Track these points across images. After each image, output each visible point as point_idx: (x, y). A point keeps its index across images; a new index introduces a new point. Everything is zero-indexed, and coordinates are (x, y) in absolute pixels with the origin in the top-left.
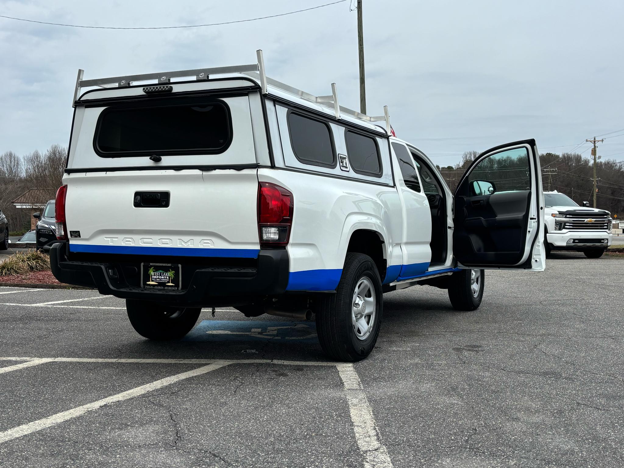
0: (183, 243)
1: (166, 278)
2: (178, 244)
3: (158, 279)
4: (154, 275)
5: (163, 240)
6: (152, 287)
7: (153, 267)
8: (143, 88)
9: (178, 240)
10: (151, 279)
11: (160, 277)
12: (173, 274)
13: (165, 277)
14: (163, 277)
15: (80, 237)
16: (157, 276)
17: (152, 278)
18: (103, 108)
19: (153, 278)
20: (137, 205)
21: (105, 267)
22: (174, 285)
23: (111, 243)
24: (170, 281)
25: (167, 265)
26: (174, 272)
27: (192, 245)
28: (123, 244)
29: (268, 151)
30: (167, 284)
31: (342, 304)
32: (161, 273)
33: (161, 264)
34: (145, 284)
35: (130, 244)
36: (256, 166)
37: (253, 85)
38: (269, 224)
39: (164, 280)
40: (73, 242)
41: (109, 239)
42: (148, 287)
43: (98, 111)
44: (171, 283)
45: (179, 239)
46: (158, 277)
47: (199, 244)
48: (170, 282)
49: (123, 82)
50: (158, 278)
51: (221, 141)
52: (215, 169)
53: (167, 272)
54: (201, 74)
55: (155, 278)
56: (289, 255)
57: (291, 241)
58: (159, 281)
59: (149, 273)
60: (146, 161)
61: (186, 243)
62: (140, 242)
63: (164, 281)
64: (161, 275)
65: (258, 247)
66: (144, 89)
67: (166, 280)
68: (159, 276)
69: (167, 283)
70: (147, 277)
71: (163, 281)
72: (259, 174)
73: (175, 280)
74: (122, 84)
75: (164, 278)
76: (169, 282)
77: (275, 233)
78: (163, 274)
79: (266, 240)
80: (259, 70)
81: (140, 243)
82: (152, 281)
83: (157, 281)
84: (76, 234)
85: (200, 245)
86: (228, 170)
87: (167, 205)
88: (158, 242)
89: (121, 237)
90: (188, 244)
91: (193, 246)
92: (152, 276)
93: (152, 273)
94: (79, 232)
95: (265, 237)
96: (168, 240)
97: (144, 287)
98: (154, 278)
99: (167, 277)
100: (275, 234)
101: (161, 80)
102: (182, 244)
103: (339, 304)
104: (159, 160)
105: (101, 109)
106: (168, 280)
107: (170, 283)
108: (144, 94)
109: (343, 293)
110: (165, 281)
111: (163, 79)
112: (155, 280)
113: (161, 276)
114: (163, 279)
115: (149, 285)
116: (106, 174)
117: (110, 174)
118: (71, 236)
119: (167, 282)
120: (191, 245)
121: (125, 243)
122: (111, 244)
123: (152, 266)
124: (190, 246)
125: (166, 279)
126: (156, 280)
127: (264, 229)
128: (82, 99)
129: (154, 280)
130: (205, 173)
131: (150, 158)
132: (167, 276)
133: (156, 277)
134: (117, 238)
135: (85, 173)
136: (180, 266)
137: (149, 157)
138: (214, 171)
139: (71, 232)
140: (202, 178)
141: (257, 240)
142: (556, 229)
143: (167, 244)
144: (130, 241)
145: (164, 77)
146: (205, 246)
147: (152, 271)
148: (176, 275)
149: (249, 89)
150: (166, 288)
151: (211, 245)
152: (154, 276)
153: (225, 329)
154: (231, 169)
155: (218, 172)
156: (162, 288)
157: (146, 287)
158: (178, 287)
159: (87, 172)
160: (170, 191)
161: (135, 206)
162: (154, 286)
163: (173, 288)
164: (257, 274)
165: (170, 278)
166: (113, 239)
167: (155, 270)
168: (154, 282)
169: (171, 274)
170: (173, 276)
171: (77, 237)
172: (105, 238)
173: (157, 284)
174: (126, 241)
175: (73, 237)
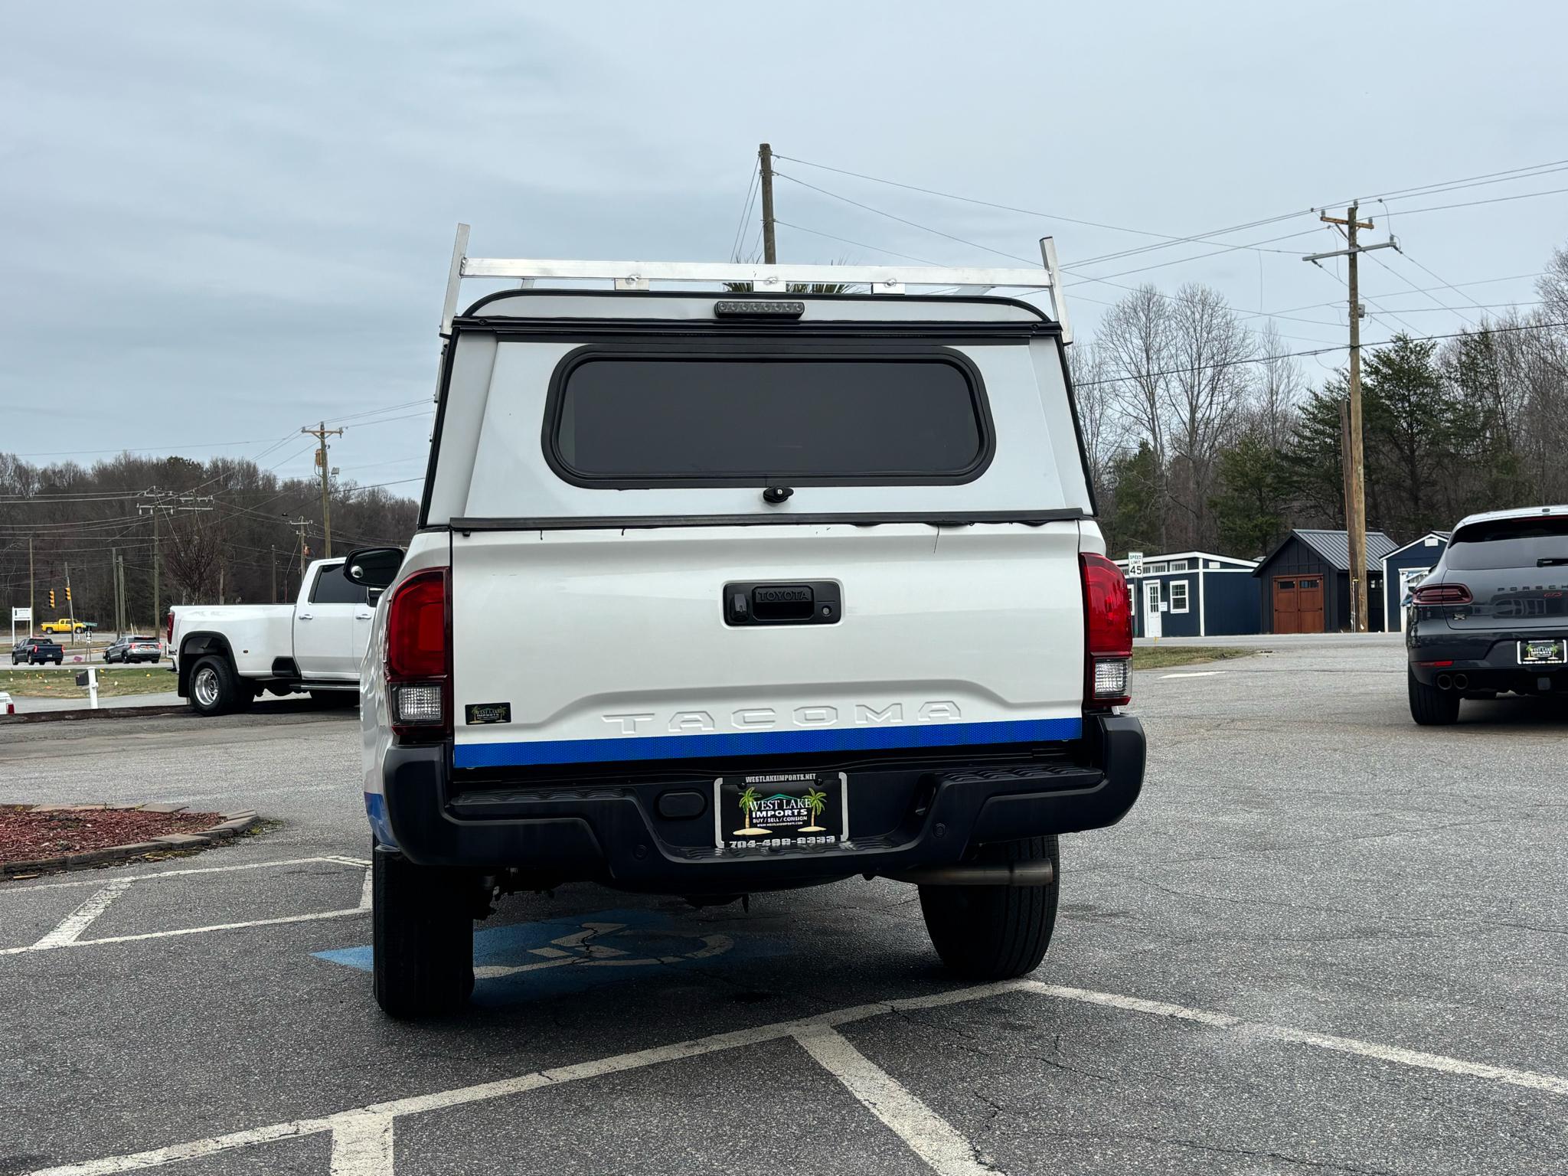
0: (869, 715)
1: (799, 813)
2: (856, 718)
3: (772, 820)
4: (760, 809)
5: (808, 712)
6: (752, 844)
7: (755, 788)
9: (856, 708)
10: (747, 820)
12: (821, 801)
13: (796, 812)
14: (787, 812)
16: (767, 811)
17: (751, 819)
18: (569, 347)
19: (756, 818)
20: (733, 617)
22: (823, 829)
23: (627, 728)
24: (813, 820)
25: (802, 779)
26: (825, 795)
27: (898, 718)
28: (675, 732)
29: (1084, 480)
30: (801, 830)
32: (781, 800)
33: (781, 778)
34: (728, 837)
35: (700, 727)
36: (1075, 516)
37: (1040, 320)
38: (1108, 653)
39: (793, 819)
40: (471, 736)
41: (620, 720)
42: (742, 844)
43: (549, 353)
44: (815, 825)
45: (857, 706)
46: (770, 813)
47: (919, 714)
48: (813, 824)
50: (774, 816)
52: (972, 523)
53: (800, 798)
55: (763, 817)
58: (776, 823)
59: (740, 806)
61: (878, 714)
62: (732, 721)
63: (791, 821)
64: (781, 807)
67: (801, 818)
68: (775, 811)
69: (801, 826)
70: (735, 817)
71: (787, 822)
72: (1083, 535)
73: (829, 821)
75: (793, 813)
76: (807, 824)
78: (788, 803)
79: (1094, 695)
82: (753, 826)
83: (769, 825)
84: (495, 712)
85: (921, 717)
86: (1008, 524)
87: (834, 616)
88: (794, 717)
89: (665, 711)
90: (887, 716)
91: (900, 720)
92: (751, 812)
93: (752, 805)
94: (507, 706)
95: (1095, 688)
96: (823, 711)
97: (727, 845)
98: (760, 817)
99: (802, 811)
102: (867, 718)
104: (785, 497)
105: (563, 348)
106: (806, 818)
107: (810, 826)
108: (715, 316)
110: (795, 821)
112: (763, 823)
113: (784, 810)
114: (788, 816)
115: (747, 838)
116: (623, 534)
117: (636, 535)
119: (801, 823)
120: (895, 719)
121: (681, 728)
122: (627, 734)
123: (750, 785)
124: (892, 721)
125: (799, 814)
126: (767, 823)
127: (1095, 668)
128: (478, 314)
129: (760, 823)
130: (945, 532)
132: (801, 808)
133: (764, 813)
134: (653, 714)
135: (539, 532)
136: (843, 776)
138: (969, 526)
140: (930, 547)
141: (1080, 695)
143: (823, 719)
144: (699, 721)
146: (933, 717)
147: (751, 799)
148: (832, 802)
149: (1028, 328)
150: (800, 841)
151: (948, 716)
152: (759, 813)
154: (1011, 522)
155: (979, 529)
156: (786, 842)
157: (733, 846)
158: (838, 833)
159: (541, 529)
160: (841, 579)
161: (728, 622)
162: (759, 838)
163: (822, 840)
164: (1105, 777)
165: (813, 813)
166: (637, 720)
167: (760, 796)
168: (760, 827)
169: (815, 802)
170: (821, 804)
171: (493, 721)
172: (605, 716)
173: (769, 832)
174: (683, 721)
175: (475, 722)
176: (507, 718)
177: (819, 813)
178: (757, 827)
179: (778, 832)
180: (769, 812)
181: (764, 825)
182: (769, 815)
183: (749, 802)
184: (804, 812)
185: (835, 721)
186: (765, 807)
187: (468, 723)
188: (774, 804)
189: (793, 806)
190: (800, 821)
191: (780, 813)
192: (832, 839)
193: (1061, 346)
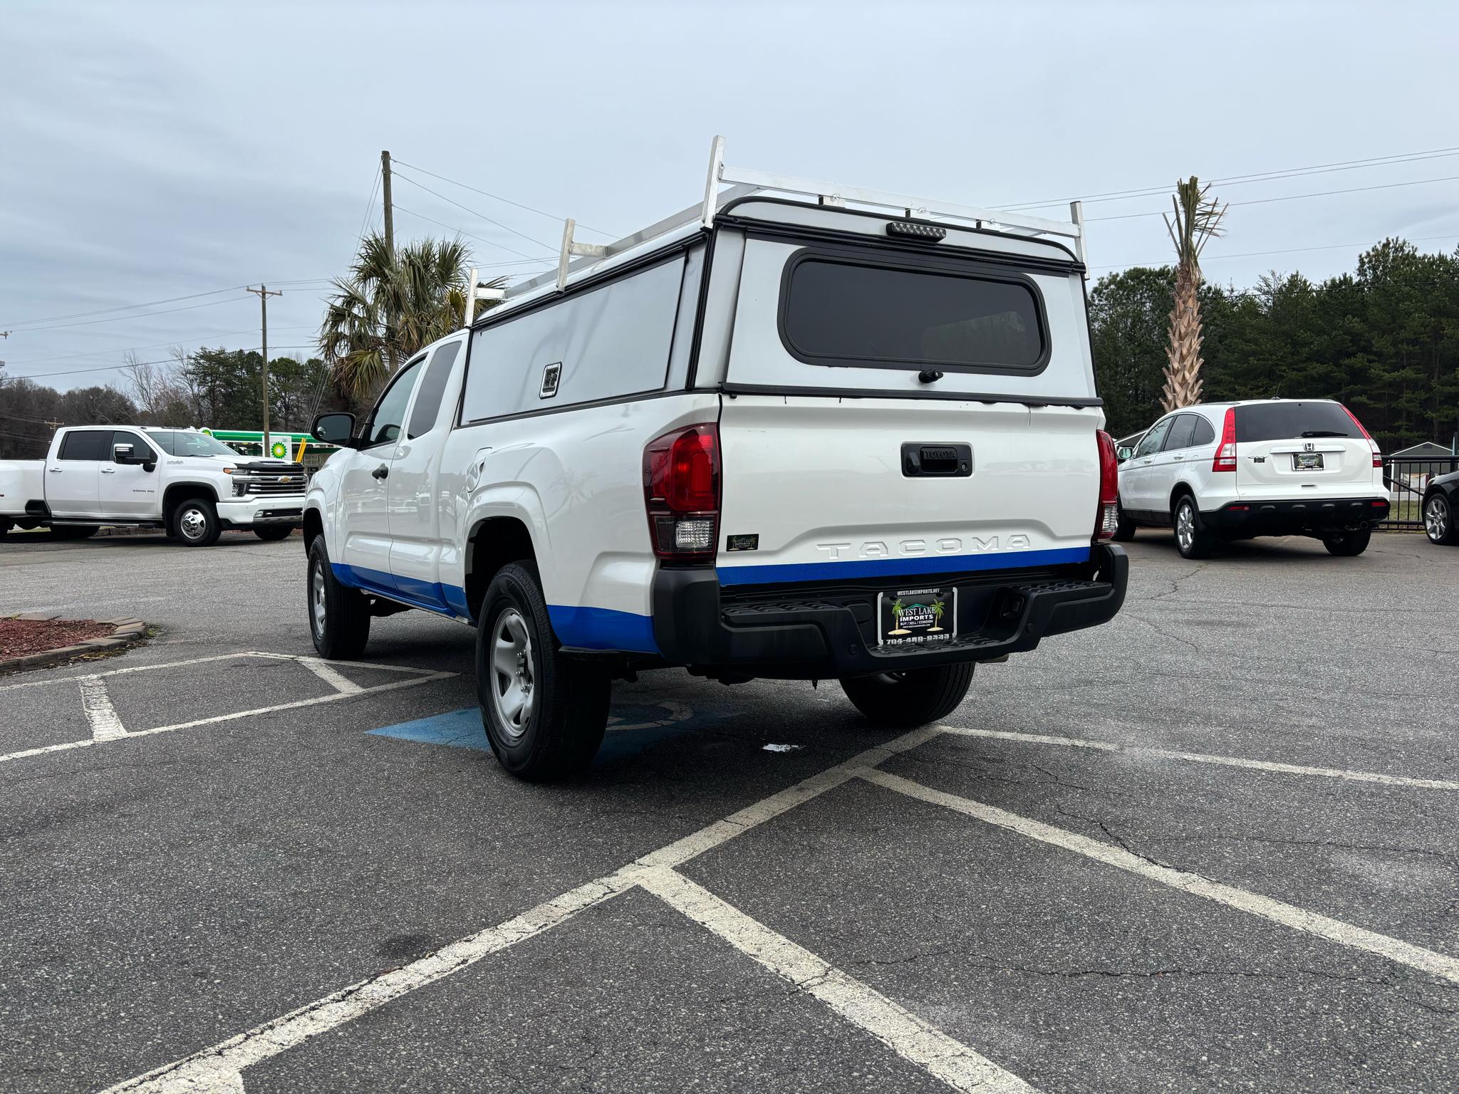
1: (928, 617)
2: (972, 547)
3: (911, 623)
4: (905, 616)
5: (944, 542)
6: (900, 641)
7: (901, 600)
10: (897, 624)
11: (916, 618)
12: (941, 608)
13: (926, 616)
14: (922, 617)
16: (909, 616)
17: (899, 622)
18: (796, 248)
19: (902, 622)
20: (909, 469)
22: (941, 629)
23: (833, 556)
24: (936, 622)
25: (931, 592)
26: (944, 604)
27: (996, 547)
28: (862, 557)
30: (928, 630)
32: (918, 608)
33: (920, 592)
34: (885, 637)
35: (879, 554)
37: (1073, 260)
39: (924, 622)
41: (828, 548)
42: (894, 641)
45: (973, 538)
46: (911, 618)
47: (1008, 544)
48: (936, 626)
50: (913, 620)
52: (1046, 405)
53: (929, 607)
55: (907, 621)
58: (914, 625)
59: (893, 613)
61: (985, 544)
62: (899, 549)
63: (924, 624)
64: (917, 614)
65: (1087, 543)
67: (929, 621)
68: (914, 616)
69: (929, 627)
70: (890, 622)
71: (921, 624)
73: (945, 620)
75: (925, 618)
76: (933, 625)
78: (922, 610)
82: (900, 627)
83: (909, 627)
84: (747, 542)
85: (1008, 547)
86: (1064, 407)
87: (968, 471)
88: (936, 546)
89: (859, 541)
90: (989, 546)
91: (997, 549)
92: (899, 617)
93: (900, 612)
94: (756, 536)
95: (1104, 525)
96: (952, 542)
97: (885, 643)
98: (905, 621)
102: (978, 547)
105: (791, 249)
106: (932, 621)
110: (926, 624)
112: (906, 625)
113: (919, 616)
114: (922, 620)
115: (897, 637)
116: (840, 402)
117: (848, 403)
120: (994, 548)
121: (865, 555)
122: (833, 559)
123: (899, 598)
124: (992, 549)
126: (908, 625)
128: (733, 212)
130: (1034, 411)
132: (930, 614)
133: (907, 618)
134: (850, 544)
135: (781, 397)
136: (955, 590)
138: (1045, 407)
142: (233, 496)
143: (953, 548)
144: (880, 549)
146: (1015, 547)
147: (899, 608)
148: (947, 609)
149: (1067, 266)
150: (929, 638)
151: (1025, 546)
152: (904, 618)
154: (1067, 406)
155: (1050, 410)
156: (921, 639)
157: (889, 643)
158: (951, 631)
159: (785, 395)
160: (971, 443)
161: (905, 474)
162: (904, 636)
163: (941, 637)
164: (1112, 587)
165: (937, 617)
166: (840, 548)
167: (905, 605)
168: (905, 629)
169: (938, 609)
170: (941, 611)
171: (745, 549)
172: (819, 545)
173: (910, 632)
174: (870, 550)
175: (733, 549)
176: (755, 547)
177: (940, 617)
178: (902, 629)
179: (916, 632)
181: (907, 627)
182: (910, 620)
183: (898, 610)
184: (931, 617)
185: (960, 549)
186: (908, 614)
187: (728, 550)
188: (913, 612)
190: (928, 623)
192: (947, 636)
193: (1083, 280)
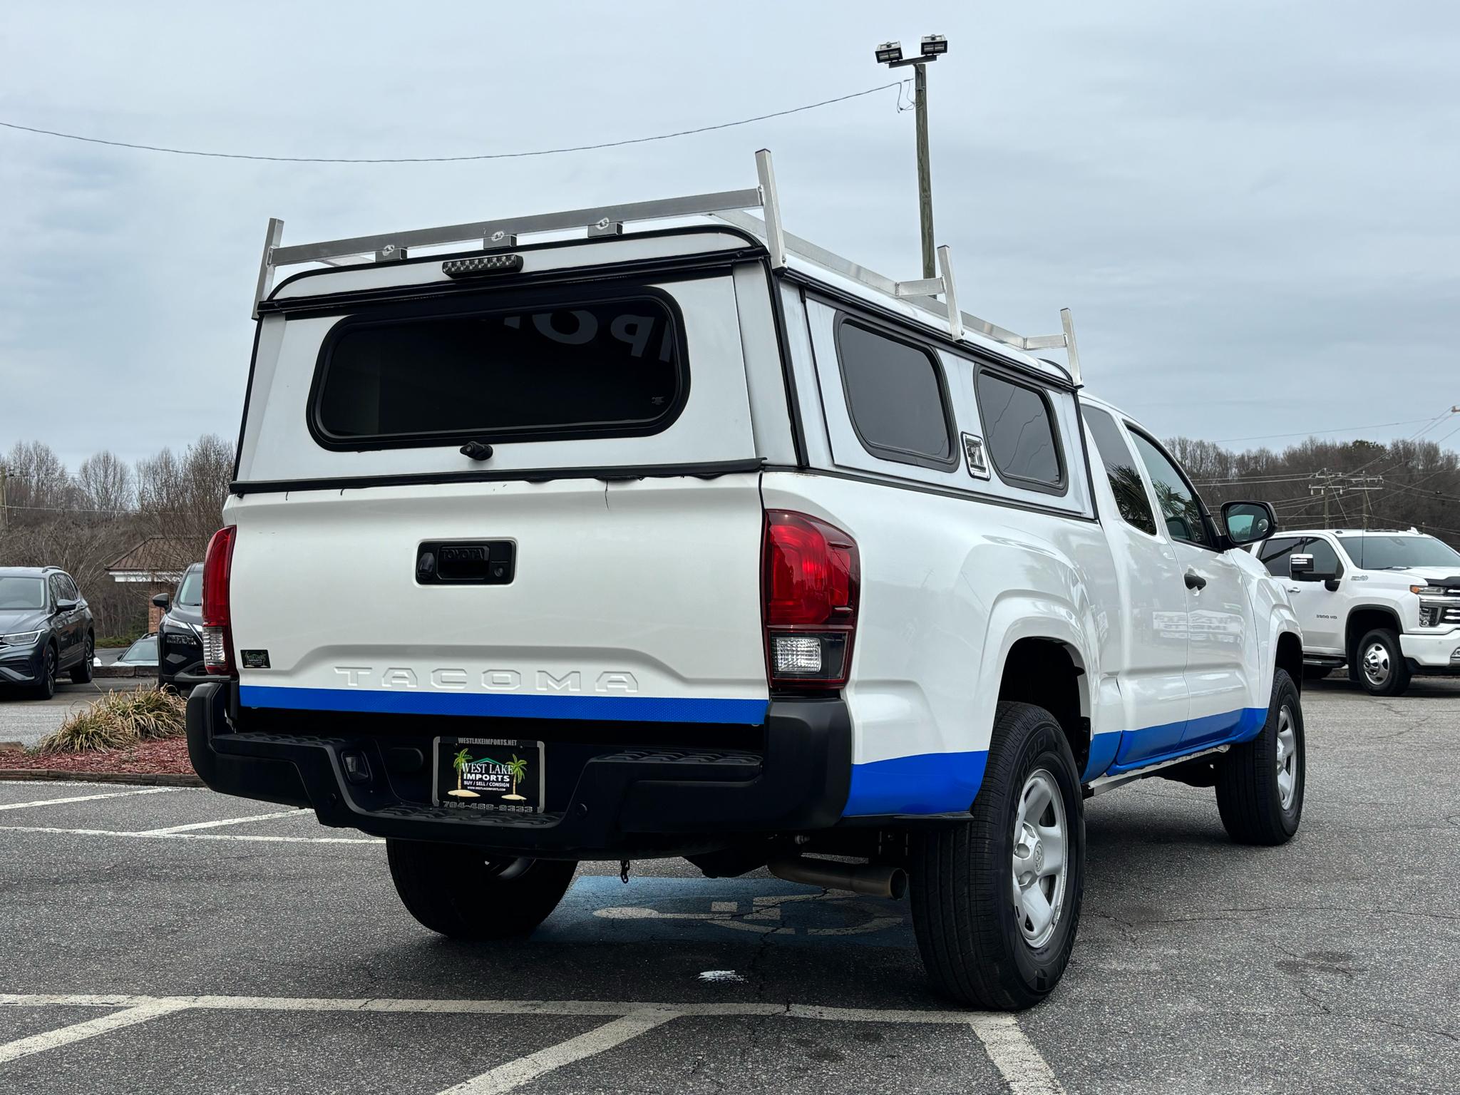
0: (550, 682)
1: (502, 779)
2: (537, 684)
3: (479, 783)
4: (470, 771)
5: (496, 675)
6: (462, 805)
7: (466, 750)
8: (442, 262)
9: (538, 674)
10: (459, 781)
12: (522, 769)
13: (500, 777)
14: (493, 778)
15: (269, 667)
16: (476, 774)
17: (463, 780)
18: (333, 320)
19: (466, 780)
20: (425, 576)
21: (335, 751)
22: (523, 798)
23: (351, 682)
24: (514, 787)
25: (505, 744)
26: (525, 763)
27: (576, 688)
28: (386, 686)
29: (789, 423)
30: (503, 797)
31: (986, 850)
32: (488, 764)
33: (488, 742)
34: (444, 796)
35: (405, 684)
36: (756, 467)
37: (748, 245)
38: (792, 627)
39: (497, 784)
40: (249, 679)
41: (348, 672)
42: (453, 804)
43: (319, 328)
44: (516, 794)
45: (539, 671)
46: (479, 776)
47: (596, 684)
48: (514, 792)
49: (390, 248)
50: (481, 780)
51: (658, 400)
52: (641, 477)
53: (504, 764)
54: (602, 221)
55: (472, 780)
56: (851, 715)
57: (854, 675)
58: (483, 787)
59: (454, 766)
60: (450, 458)
61: (558, 681)
62: (432, 679)
63: (496, 787)
64: (487, 772)
65: (762, 694)
66: (444, 266)
67: (503, 785)
68: (482, 774)
69: (505, 793)
70: (450, 777)
71: (492, 787)
72: (764, 489)
73: (527, 787)
74: (385, 253)
75: (497, 778)
76: (509, 791)
77: (809, 653)
78: (493, 769)
79: (785, 674)
80: (762, 204)
81: (433, 683)
82: (464, 787)
83: (477, 788)
84: (259, 659)
85: (599, 689)
86: (679, 478)
87: (506, 576)
88: (482, 680)
89: (381, 665)
90: (565, 684)
91: (578, 690)
92: (463, 773)
93: (464, 766)
94: (265, 652)
95: (782, 665)
96: (509, 675)
97: (442, 804)
98: (469, 780)
99: (505, 777)
100: (812, 655)
101: (492, 241)
102: (548, 686)
103: (978, 850)
104: (486, 455)
106: (508, 785)
107: (512, 793)
108: (446, 278)
109: (989, 819)
110: (499, 787)
111: (497, 237)
112: (472, 786)
113: (490, 775)
114: (493, 781)
115: (455, 798)
116: (341, 494)
117: (351, 495)
118: (245, 662)
119: (504, 790)
120: (572, 688)
121: (392, 684)
122: (352, 686)
123: (463, 746)
124: (571, 690)
125: (502, 781)
126: (475, 786)
127: (780, 642)
128: (277, 297)
129: (470, 785)
130: (614, 488)
131: (462, 451)
132: (504, 775)
133: (473, 775)
134: (371, 668)
135: (286, 493)
136: (541, 745)
137: (460, 447)
138: (639, 481)
139: (243, 652)
140: (605, 502)
141: (762, 674)
142: (1422, 624)
143: (507, 684)
144: (405, 678)
145: (498, 233)
146: (611, 689)
147: (463, 760)
148: (531, 770)
149: (735, 257)
150: (502, 808)
151: (629, 689)
152: (469, 775)
153: (640, 904)
154: (684, 475)
155: (649, 484)
156: (491, 807)
157: (446, 806)
158: (535, 804)
160: (517, 538)
161: (419, 581)
162: (468, 800)
163: (522, 809)
165: (515, 781)
166: (360, 673)
167: (471, 758)
168: (470, 790)
169: (517, 769)
170: (521, 772)
171: (260, 666)
172: (337, 668)
173: (477, 795)
174: (394, 677)
175: (248, 666)
176: (267, 663)
177: (519, 782)
178: (467, 789)
179: (484, 796)
180: (477, 775)
181: (474, 788)
182: (477, 779)
183: (462, 763)
185: (519, 686)
186: (474, 770)
187: (244, 667)
188: (481, 768)
189: (497, 772)
190: (503, 788)
191: (486, 777)
192: (531, 809)
193: (771, 273)
